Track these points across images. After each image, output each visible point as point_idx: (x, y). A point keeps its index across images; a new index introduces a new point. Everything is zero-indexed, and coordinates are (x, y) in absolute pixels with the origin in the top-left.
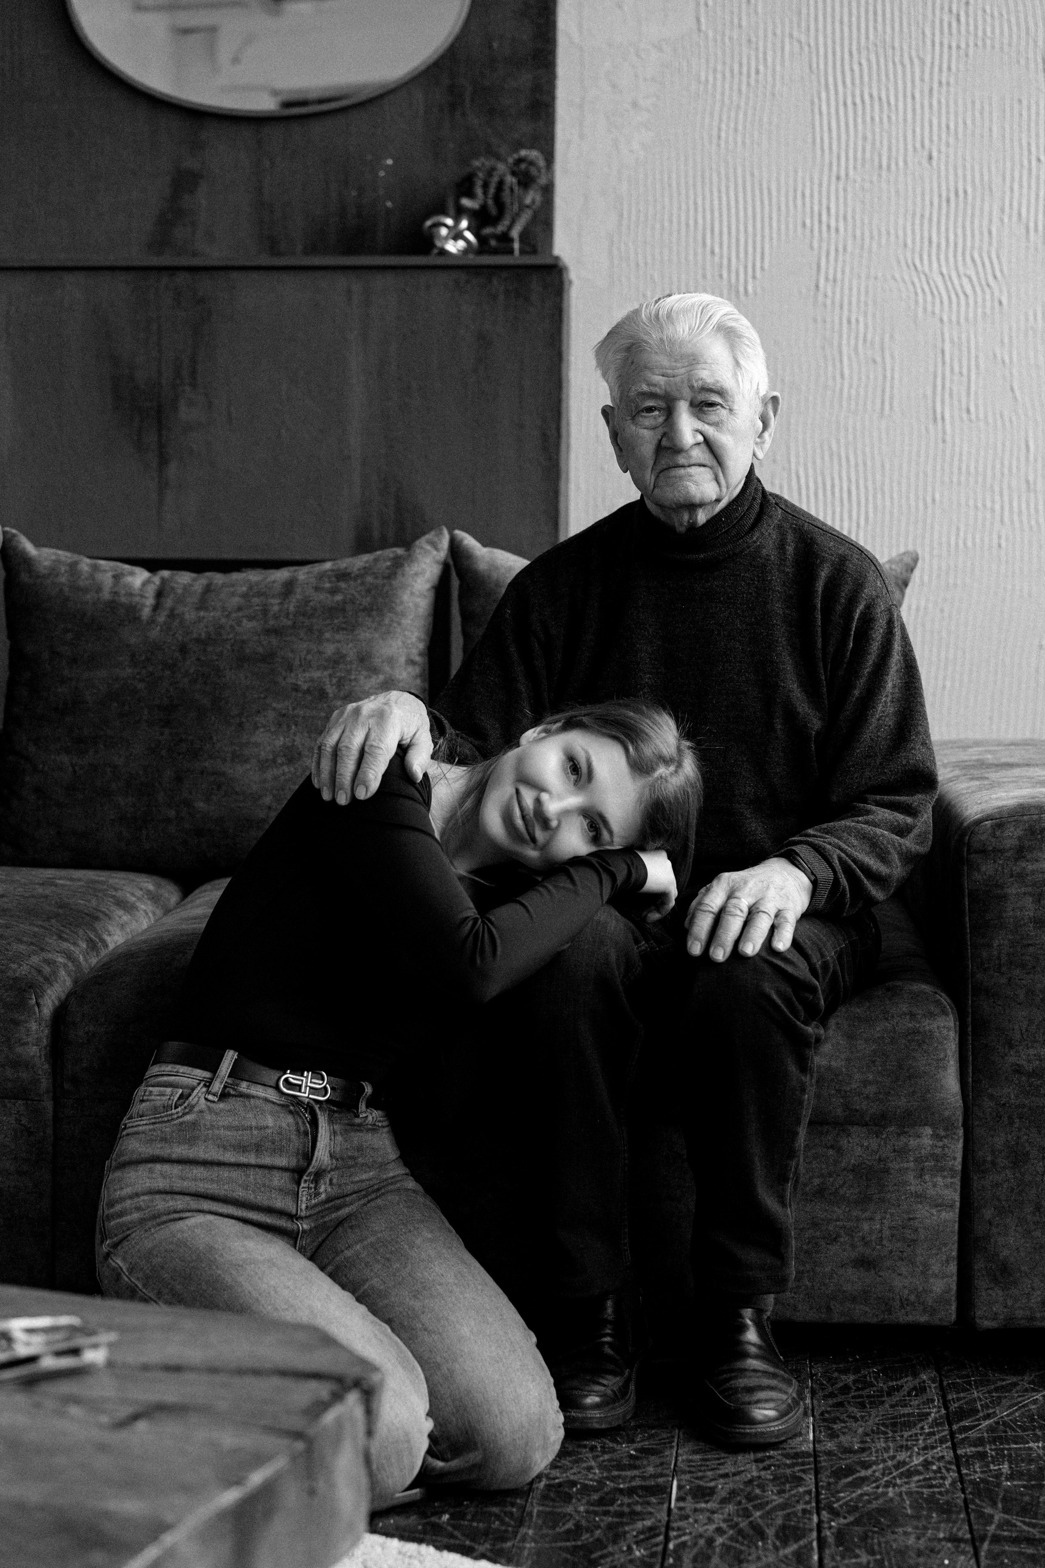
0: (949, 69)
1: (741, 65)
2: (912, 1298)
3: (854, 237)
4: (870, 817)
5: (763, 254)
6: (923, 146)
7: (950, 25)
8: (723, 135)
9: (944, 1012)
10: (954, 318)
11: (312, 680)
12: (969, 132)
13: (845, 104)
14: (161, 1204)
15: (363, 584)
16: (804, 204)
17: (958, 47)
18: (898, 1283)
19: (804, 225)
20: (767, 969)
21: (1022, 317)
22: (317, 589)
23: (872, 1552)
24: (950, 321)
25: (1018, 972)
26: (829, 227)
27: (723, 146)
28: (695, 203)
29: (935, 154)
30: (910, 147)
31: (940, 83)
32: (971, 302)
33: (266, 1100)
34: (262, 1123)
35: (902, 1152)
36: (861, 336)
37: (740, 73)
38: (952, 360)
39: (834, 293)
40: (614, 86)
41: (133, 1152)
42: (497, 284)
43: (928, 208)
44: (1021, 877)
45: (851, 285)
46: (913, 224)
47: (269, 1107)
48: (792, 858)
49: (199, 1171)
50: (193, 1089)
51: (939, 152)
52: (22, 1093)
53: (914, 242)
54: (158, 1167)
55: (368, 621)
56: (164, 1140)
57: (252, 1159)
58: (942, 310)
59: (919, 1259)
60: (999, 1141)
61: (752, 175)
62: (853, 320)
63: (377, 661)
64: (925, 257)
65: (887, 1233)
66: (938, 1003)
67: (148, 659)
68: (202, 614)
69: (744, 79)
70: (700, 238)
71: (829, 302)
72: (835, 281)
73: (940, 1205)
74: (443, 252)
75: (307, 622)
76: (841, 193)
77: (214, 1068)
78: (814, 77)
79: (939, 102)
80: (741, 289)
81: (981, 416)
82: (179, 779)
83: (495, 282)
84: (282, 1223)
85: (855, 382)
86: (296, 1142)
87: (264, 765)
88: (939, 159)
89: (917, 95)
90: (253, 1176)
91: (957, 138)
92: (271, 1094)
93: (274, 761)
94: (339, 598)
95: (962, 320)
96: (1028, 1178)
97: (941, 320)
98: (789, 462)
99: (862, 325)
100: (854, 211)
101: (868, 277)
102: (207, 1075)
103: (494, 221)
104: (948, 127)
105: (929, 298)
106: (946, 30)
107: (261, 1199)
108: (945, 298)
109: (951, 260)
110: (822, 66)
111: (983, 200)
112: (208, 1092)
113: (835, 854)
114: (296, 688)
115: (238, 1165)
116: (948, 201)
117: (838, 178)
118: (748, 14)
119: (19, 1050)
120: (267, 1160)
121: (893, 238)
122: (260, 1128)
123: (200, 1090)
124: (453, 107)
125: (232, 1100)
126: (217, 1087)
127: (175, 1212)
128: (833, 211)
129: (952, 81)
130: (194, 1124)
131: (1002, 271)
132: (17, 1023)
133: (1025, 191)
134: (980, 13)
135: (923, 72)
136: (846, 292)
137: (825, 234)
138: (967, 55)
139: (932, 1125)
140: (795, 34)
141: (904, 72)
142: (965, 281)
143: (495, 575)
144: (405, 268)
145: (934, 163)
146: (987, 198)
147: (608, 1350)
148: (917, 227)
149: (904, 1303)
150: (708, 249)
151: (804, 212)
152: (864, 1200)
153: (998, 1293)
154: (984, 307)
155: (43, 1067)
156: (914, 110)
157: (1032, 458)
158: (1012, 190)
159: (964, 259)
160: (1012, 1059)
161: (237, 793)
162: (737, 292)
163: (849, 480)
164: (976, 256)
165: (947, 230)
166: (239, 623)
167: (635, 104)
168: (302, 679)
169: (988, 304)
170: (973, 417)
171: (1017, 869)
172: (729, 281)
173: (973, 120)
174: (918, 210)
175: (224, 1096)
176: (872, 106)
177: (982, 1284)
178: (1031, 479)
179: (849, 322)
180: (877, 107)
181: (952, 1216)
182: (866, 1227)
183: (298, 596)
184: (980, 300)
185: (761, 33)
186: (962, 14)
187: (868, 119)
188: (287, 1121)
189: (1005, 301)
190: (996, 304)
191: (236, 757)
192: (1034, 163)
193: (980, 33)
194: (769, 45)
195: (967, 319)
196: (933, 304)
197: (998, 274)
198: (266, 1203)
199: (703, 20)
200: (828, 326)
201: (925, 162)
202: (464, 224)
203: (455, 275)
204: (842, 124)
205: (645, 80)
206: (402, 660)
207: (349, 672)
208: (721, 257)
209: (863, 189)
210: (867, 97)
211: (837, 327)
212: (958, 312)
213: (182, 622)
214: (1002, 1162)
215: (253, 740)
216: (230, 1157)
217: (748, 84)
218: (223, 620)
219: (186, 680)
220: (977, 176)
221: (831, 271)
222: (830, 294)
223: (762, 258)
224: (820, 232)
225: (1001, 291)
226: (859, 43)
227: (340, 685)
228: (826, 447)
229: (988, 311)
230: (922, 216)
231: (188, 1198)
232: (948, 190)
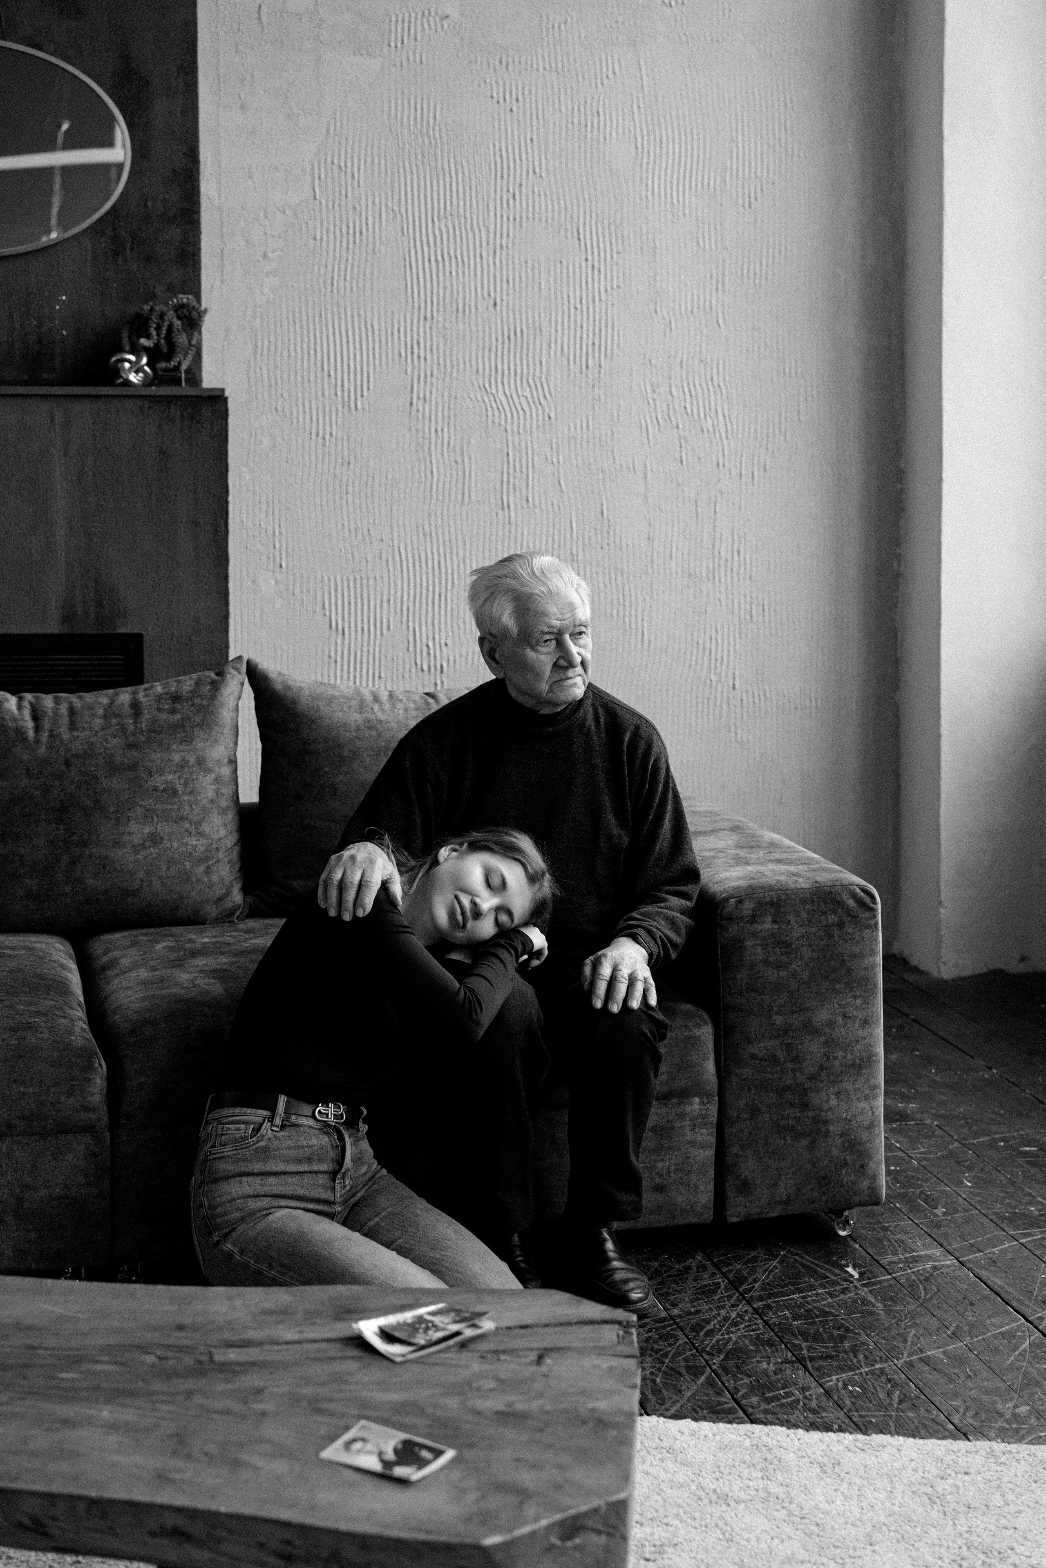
0: (508, 235)
1: (348, 227)
2: (688, 1207)
3: (439, 364)
4: (668, 904)
5: (368, 377)
6: (489, 295)
7: (508, 201)
8: (335, 282)
9: (706, 1024)
10: (515, 429)
11: (167, 782)
12: (524, 285)
13: (430, 261)
14: (253, 1204)
15: (193, 705)
16: (399, 339)
17: (515, 219)
18: (680, 1199)
19: (400, 355)
20: (643, 1016)
21: (566, 430)
22: (159, 710)
23: (749, 1376)
24: (512, 431)
25: (753, 994)
26: (419, 357)
27: (335, 290)
28: (315, 336)
29: (498, 302)
30: (480, 296)
31: (501, 247)
32: (528, 417)
33: (309, 1126)
34: (310, 1143)
35: (682, 1116)
36: (446, 442)
37: (348, 234)
38: (514, 461)
39: (424, 407)
40: (248, 242)
41: (224, 1171)
42: (175, 410)
43: (494, 342)
44: (754, 934)
45: (437, 402)
46: (483, 356)
47: (312, 1131)
48: (635, 938)
49: (272, 1180)
50: (261, 1125)
51: (502, 300)
52: (89, 1129)
53: (484, 370)
54: (244, 1179)
55: (201, 734)
56: (245, 1160)
57: (305, 1167)
58: (506, 422)
59: (692, 1183)
60: (742, 1103)
61: (359, 315)
62: (439, 429)
63: (210, 764)
64: (493, 382)
65: (672, 1168)
66: (701, 1017)
67: (40, 772)
68: (76, 734)
69: (351, 238)
70: (319, 363)
71: (420, 416)
72: (425, 399)
73: (703, 1147)
74: (127, 383)
75: (158, 738)
76: (428, 331)
77: (273, 1109)
78: (405, 239)
79: (501, 262)
80: (353, 406)
81: (537, 504)
82: (73, 863)
83: (173, 410)
84: (326, 1208)
85: (442, 478)
86: (332, 1154)
87: (137, 849)
88: (502, 305)
89: (484, 255)
90: (306, 1179)
91: (514, 290)
92: (311, 1122)
93: (143, 844)
94: (178, 716)
95: (521, 431)
96: (760, 1124)
97: (506, 430)
98: (393, 540)
99: (446, 435)
100: (438, 346)
101: (450, 396)
102: (267, 1113)
103: (168, 357)
104: (508, 281)
105: (496, 413)
106: (505, 205)
107: (313, 1194)
108: (509, 415)
109: (512, 383)
110: (411, 231)
111: (535, 339)
112: (273, 1125)
113: (658, 934)
114: (155, 789)
115: (298, 1173)
116: (509, 338)
117: (425, 318)
118: (353, 188)
119: (90, 1098)
120: (315, 1168)
121: (468, 367)
122: (309, 1147)
123: (266, 1125)
124: (116, 254)
125: (288, 1129)
126: (278, 1121)
127: (265, 1209)
128: (422, 345)
129: (510, 245)
130: (266, 1149)
131: (550, 392)
132: (88, 1080)
133: (566, 331)
134: (530, 193)
135: (488, 238)
136: (433, 408)
137: (416, 362)
138: (521, 226)
139: (700, 1097)
140: (390, 205)
141: (474, 236)
142: (523, 400)
143: (289, 694)
144: (98, 397)
145: (498, 308)
146: (538, 336)
147: (522, 1265)
148: (486, 360)
149: (683, 1211)
150: (326, 373)
151: (399, 345)
152: (659, 1149)
153: (741, 1199)
154: (538, 420)
155: (103, 1109)
156: (482, 267)
157: (574, 536)
158: (556, 331)
159: (522, 383)
160: (750, 1050)
161: (118, 871)
162: (349, 407)
163: (439, 555)
164: (531, 381)
165: (509, 360)
166: (106, 740)
167: (265, 256)
168: (159, 781)
169: (541, 418)
170: (531, 505)
171: (752, 929)
172: (343, 397)
173: (527, 277)
174: (487, 345)
175: (283, 1127)
176: (450, 263)
177: (731, 1194)
178: (574, 552)
179: (436, 431)
180: (454, 264)
181: (710, 1153)
182: (660, 1165)
183: (147, 717)
184: (534, 415)
185: (363, 202)
186: (517, 193)
187: (447, 274)
188: (325, 1140)
189: (552, 415)
190: (547, 418)
191: (117, 844)
192: (572, 310)
193: (530, 209)
194: (370, 213)
195: (525, 430)
196: (500, 417)
197: (548, 396)
198: (317, 1196)
199: (317, 189)
200: (421, 434)
201: (491, 307)
202: (145, 360)
203: (139, 402)
204: (428, 276)
205: (272, 236)
206: (226, 761)
207: (191, 773)
208: (336, 378)
209: (445, 328)
210: (446, 256)
211: (427, 436)
212: (519, 424)
213: (61, 741)
214: (743, 1116)
215: (127, 830)
216: (292, 1168)
217: (355, 242)
218: (93, 739)
219: (72, 787)
220: (530, 319)
221: (422, 391)
222: (421, 409)
223: (368, 381)
224: (413, 361)
225: (550, 408)
226: (439, 213)
227: (186, 784)
228: (420, 528)
229: (540, 424)
230: (490, 349)
231: (269, 1199)
232: (509, 329)
